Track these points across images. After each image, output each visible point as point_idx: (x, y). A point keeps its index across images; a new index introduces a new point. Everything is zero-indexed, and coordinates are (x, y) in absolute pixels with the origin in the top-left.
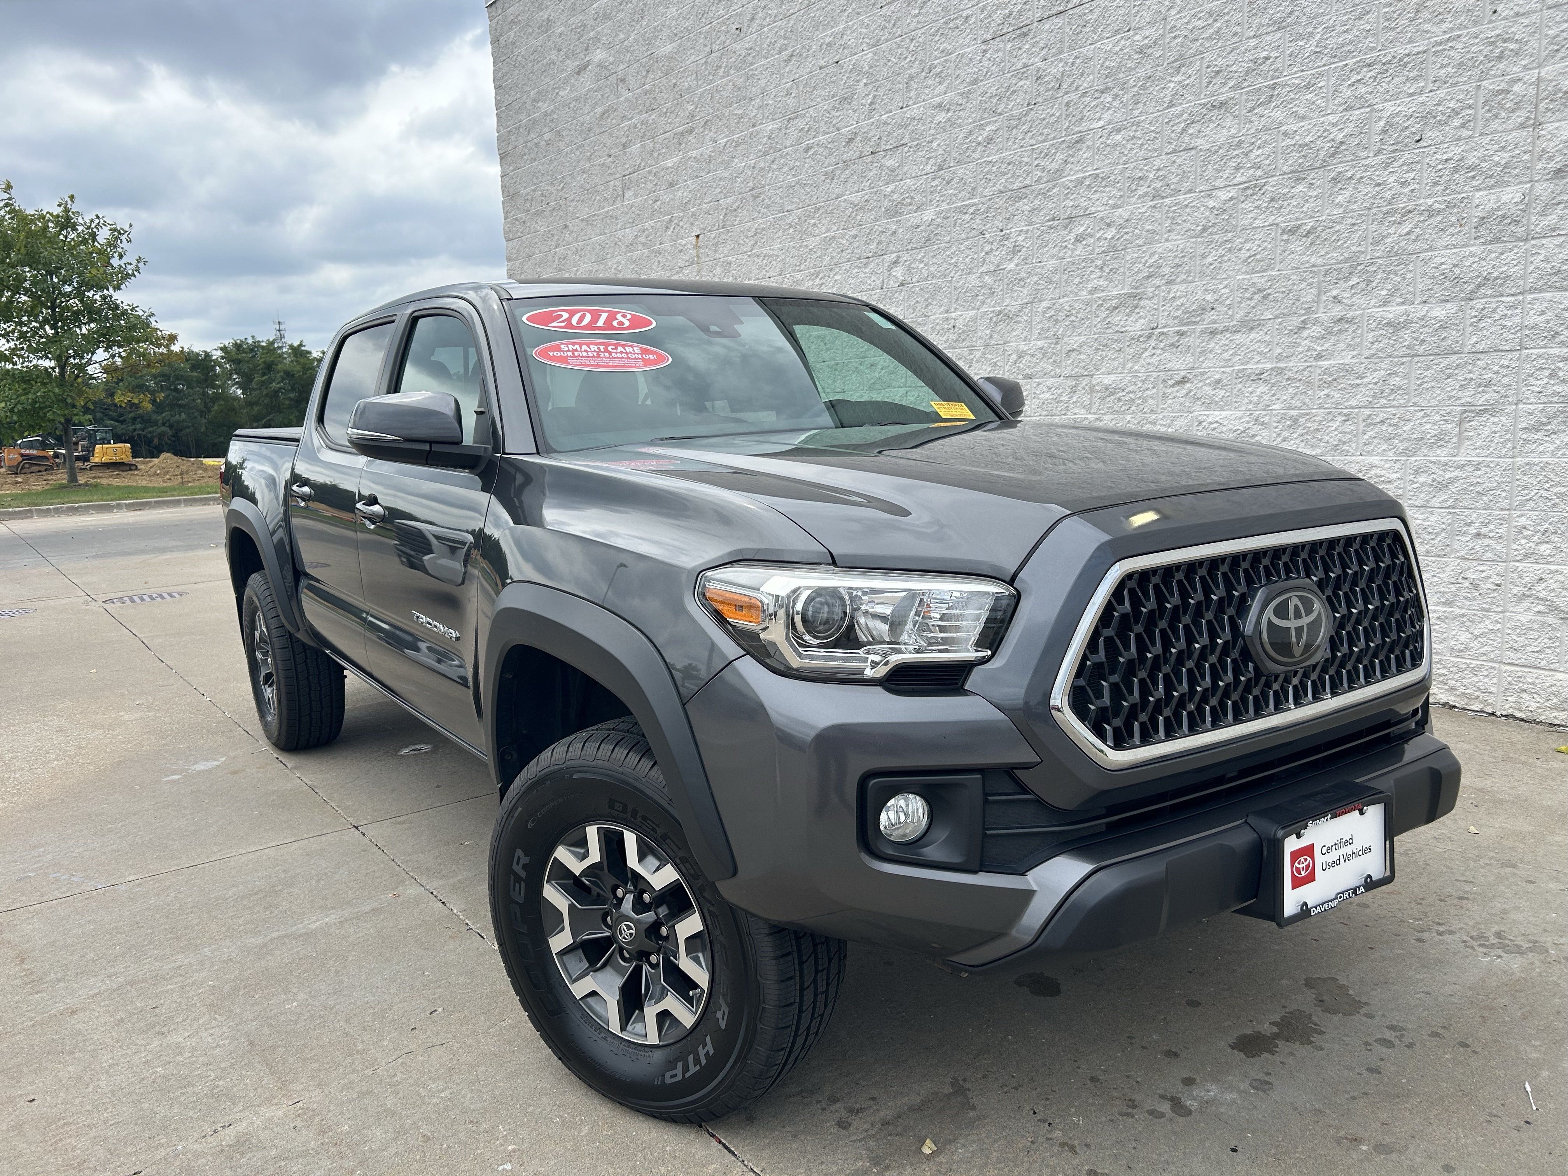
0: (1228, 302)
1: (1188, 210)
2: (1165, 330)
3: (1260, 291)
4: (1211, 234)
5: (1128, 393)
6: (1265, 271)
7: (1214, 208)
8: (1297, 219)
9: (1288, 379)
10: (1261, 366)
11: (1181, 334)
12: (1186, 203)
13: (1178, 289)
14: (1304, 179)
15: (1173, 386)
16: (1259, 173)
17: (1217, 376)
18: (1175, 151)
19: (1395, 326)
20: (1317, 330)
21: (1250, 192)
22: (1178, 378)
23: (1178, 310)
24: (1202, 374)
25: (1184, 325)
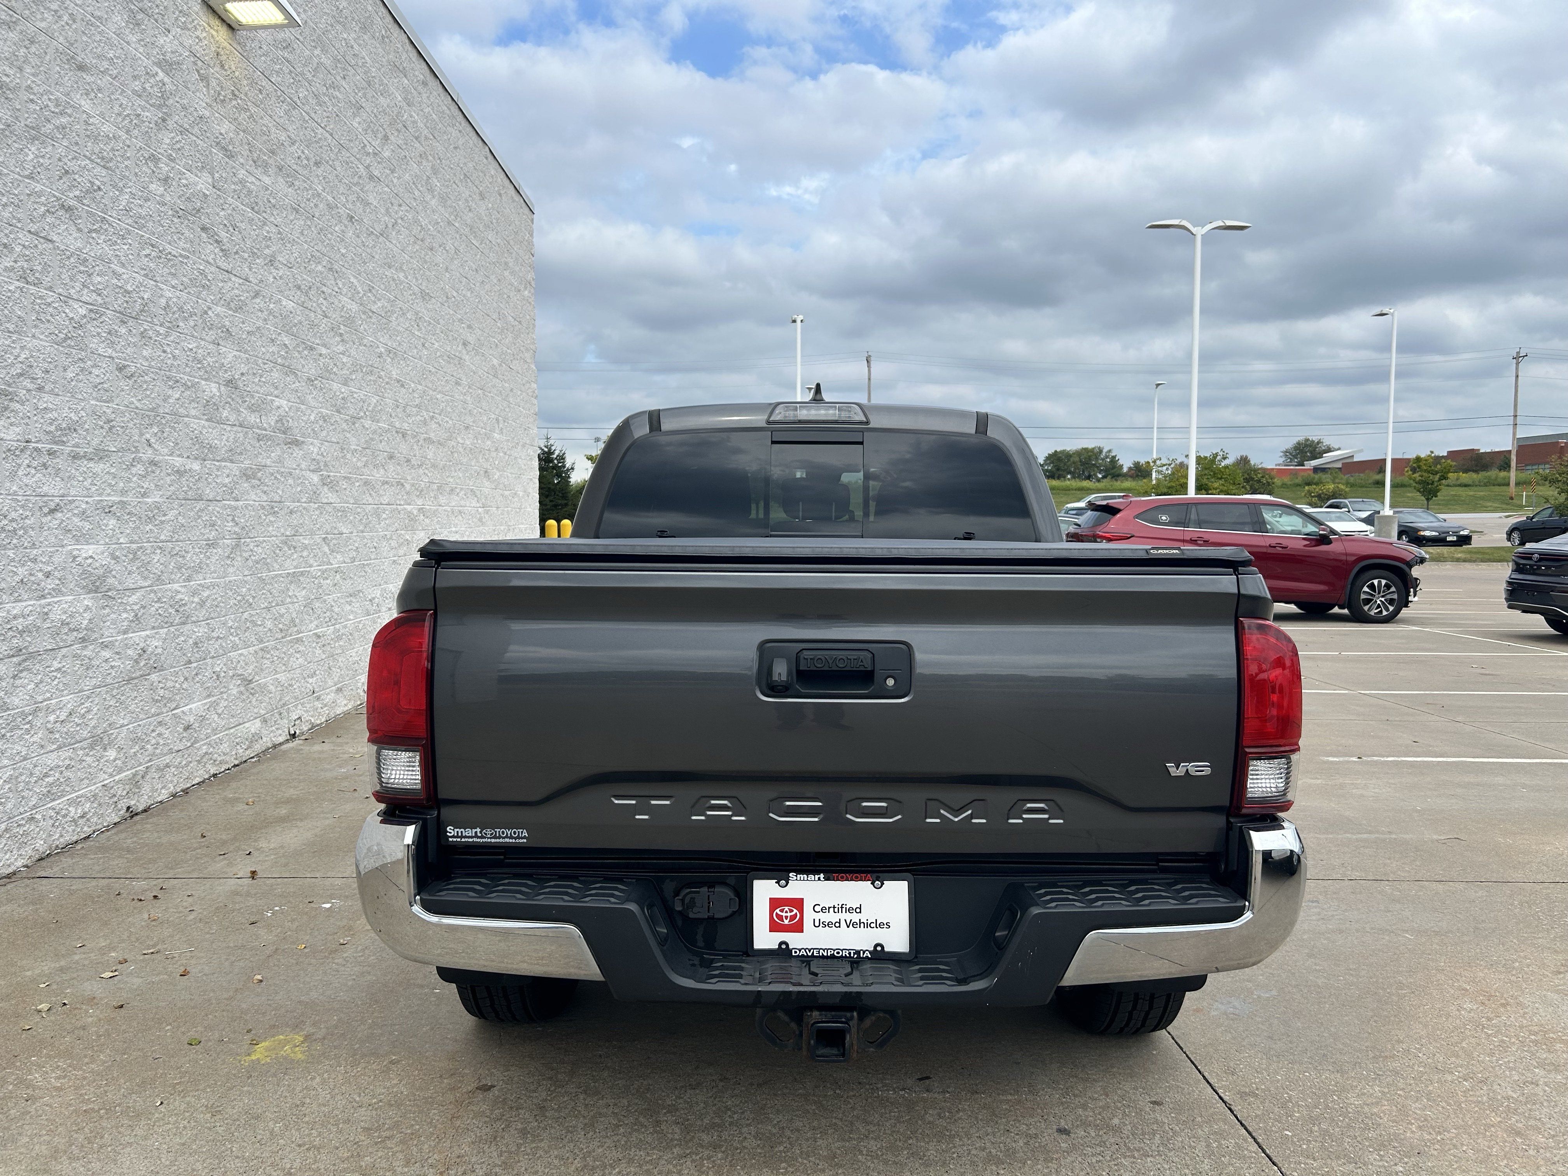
0: (87, 426)
1: (51, 310)
2: (40, 446)
4: (69, 346)
5: (11, 521)
6: (108, 402)
7: (72, 318)
8: (125, 360)
9: (129, 514)
10: (113, 498)
11: (51, 453)
12: (49, 300)
13: (46, 400)
14: (125, 323)
15: (45, 515)
16: (99, 299)
17: (84, 506)
18: (36, 234)
19: (180, 473)
20: (139, 469)
21: (93, 316)
22: (52, 505)
23: (51, 424)
24: (71, 502)
25: (56, 443)
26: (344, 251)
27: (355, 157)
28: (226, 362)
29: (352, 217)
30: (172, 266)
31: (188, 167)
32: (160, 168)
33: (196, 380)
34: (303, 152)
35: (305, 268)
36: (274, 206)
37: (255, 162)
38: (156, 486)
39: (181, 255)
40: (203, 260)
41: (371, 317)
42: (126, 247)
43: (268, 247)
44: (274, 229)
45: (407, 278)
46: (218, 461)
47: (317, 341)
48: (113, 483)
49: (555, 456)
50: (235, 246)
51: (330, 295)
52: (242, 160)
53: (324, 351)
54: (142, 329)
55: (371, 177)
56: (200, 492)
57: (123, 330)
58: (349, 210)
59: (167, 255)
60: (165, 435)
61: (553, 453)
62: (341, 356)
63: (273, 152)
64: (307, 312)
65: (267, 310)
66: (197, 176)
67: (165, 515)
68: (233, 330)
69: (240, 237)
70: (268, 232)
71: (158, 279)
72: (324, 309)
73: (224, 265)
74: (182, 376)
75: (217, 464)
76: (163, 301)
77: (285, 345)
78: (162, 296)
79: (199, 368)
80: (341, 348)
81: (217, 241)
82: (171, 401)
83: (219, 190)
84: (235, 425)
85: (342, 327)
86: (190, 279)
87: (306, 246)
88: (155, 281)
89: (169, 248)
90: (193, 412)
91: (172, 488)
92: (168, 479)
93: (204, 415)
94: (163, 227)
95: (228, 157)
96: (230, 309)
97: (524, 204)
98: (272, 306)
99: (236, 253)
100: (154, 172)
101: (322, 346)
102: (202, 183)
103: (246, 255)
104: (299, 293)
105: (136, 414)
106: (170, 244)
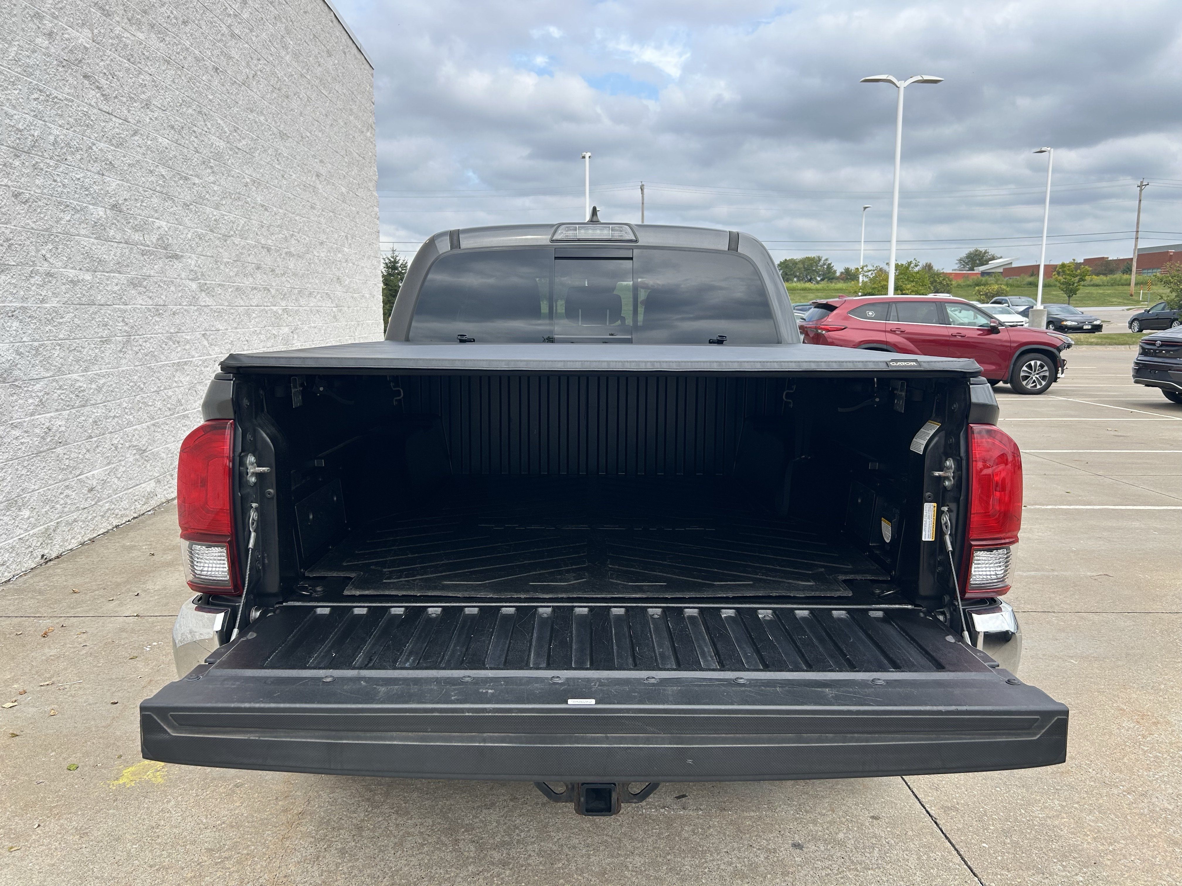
3: (8, 240)
6: (6, 224)
8: (20, 188)
9: (30, 317)
10: (15, 304)
14: (19, 156)
19: (74, 283)
20: (37, 279)
26: (211, 97)
27: (218, 17)
28: (110, 189)
29: (217, 69)
30: (58, 108)
31: (70, 24)
32: (45, 25)
33: (85, 205)
34: (172, 13)
35: (178, 111)
36: (148, 58)
37: (129, 20)
38: (53, 293)
39: (66, 99)
40: (86, 103)
41: (237, 153)
42: (16, 92)
43: (144, 93)
44: (148, 78)
45: (267, 121)
46: (107, 272)
47: (191, 173)
48: (15, 292)
49: (399, 265)
50: (114, 91)
51: (201, 134)
52: (118, 19)
53: (197, 181)
54: (34, 162)
55: (233, 35)
56: (92, 298)
57: (17, 163)
58: (214, 62)
59: (53, 99)
60: (59, 251)
61: (398, 262)
62: (212, 185)
63: (145, 12)
64: (181, 148)
65: (145, 146)
66: (78, 31)
67: (62, 318)
68: (116, 163)
69: (118, 83)
70: (143, 80)
71: (47, 119)
72: (195, 145)
73: (105, 108)
74: (71, 201)
75: (107, 274)
76: (52, 138)
77: (162, 175)
78: (50, 134)
79: (87, 195)
80: (212, 178)
81: (98, 87)
82: (63, 222)
83: (98, 43)
84: (121, 242)
85: (212, 161)
86: (76, 120)
87: (178, 93)
88: (44, 121)
89: (55, 93)
90: (83, 232)
91: (67, 295)
92: (63, 287)
93: (93, 234)
94: (49, 75)
95: (105, 15)
96: (113, 145)
97: (365, 62)
98: (149, 142)
99: (116, 97)
100: (39, 28)
101: (195, 176)
102: (83, 37)
103: (124, 99)
104: (172, 132)
105: (32, 233)
106: (55, 89)
